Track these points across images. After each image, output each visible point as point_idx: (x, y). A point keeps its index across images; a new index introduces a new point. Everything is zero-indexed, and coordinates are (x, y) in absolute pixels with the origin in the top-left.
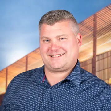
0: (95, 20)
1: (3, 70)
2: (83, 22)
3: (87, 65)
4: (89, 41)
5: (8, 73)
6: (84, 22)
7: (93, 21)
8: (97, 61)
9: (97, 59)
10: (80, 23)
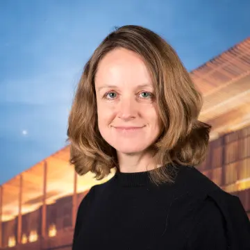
2: (236, 47)
3: (243, 138)
6: (239, 48)
10: (229, 51)
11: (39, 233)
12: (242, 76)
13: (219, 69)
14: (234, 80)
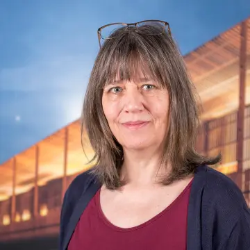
0: (243, 34)
1: (59, 132)
2: (219, 37)
3: (226, 125)
4: (231, 77)
5: (70, 138)
6: (222, 37)
7: (239, 36)
8: (247, 117)
9: (246, 112)
10: (213, 40)
11: (32, 212)
12: (225, 64)
13: (202, 58)
14: (218, 68)
